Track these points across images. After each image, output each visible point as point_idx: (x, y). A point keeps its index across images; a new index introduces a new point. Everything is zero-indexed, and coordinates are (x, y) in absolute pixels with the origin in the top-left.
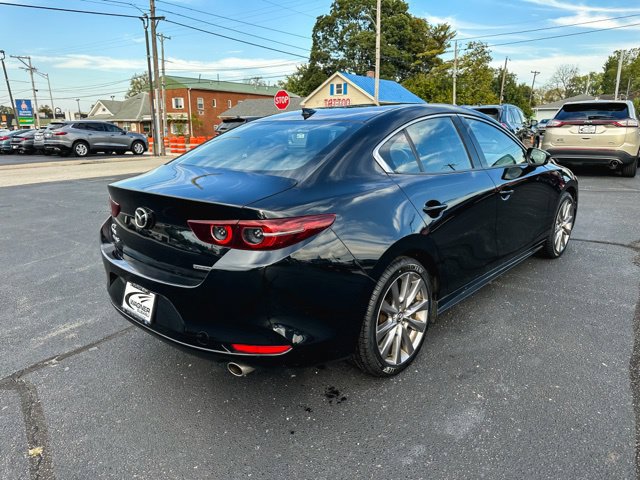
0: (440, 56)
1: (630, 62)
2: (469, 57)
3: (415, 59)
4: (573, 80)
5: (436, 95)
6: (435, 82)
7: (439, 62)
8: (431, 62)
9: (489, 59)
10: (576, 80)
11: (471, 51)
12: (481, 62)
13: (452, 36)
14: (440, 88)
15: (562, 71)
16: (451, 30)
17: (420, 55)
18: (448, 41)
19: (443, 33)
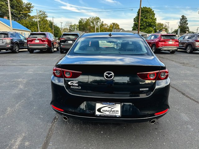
0: (29, 14)
1: (85, 22)
2: (40, 15)
3: (20, 14)
4: (70, 26)
5: (30, 28)
6: (29, 23)
7: (29, 16)
8: (26, 15)
9: (47, 17)
10: (71, 26)
11: (41, 13)
12: (44, 17)
13: (33, 7)
14: (32, 25)
15: (67, 23)
16: (32, 5)
17: (21, 12)
18: (32, 9)
19: (29, 6)
